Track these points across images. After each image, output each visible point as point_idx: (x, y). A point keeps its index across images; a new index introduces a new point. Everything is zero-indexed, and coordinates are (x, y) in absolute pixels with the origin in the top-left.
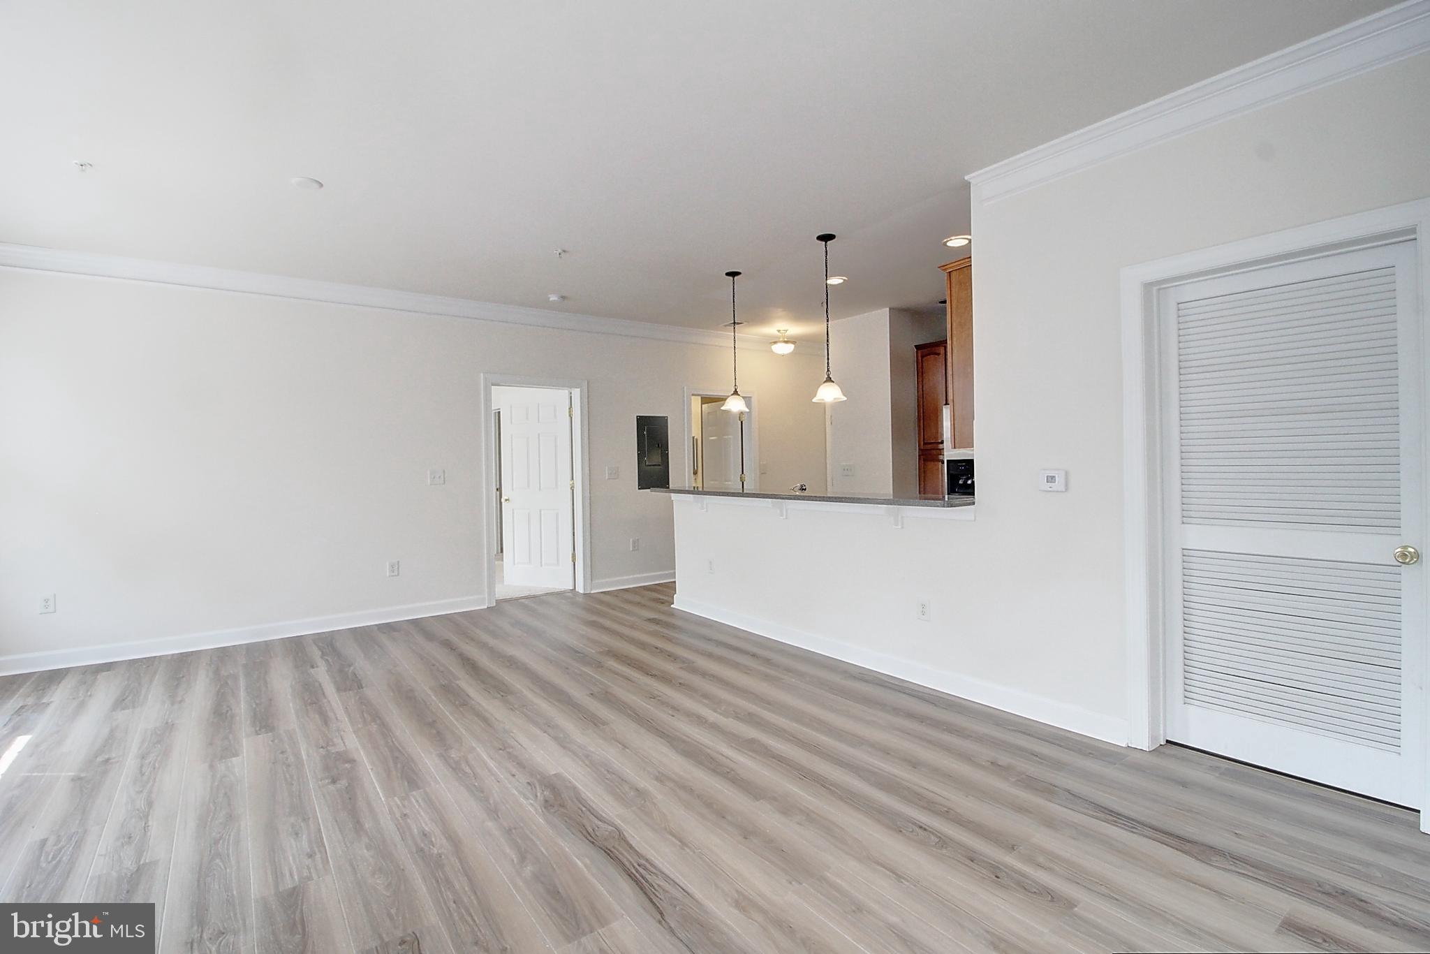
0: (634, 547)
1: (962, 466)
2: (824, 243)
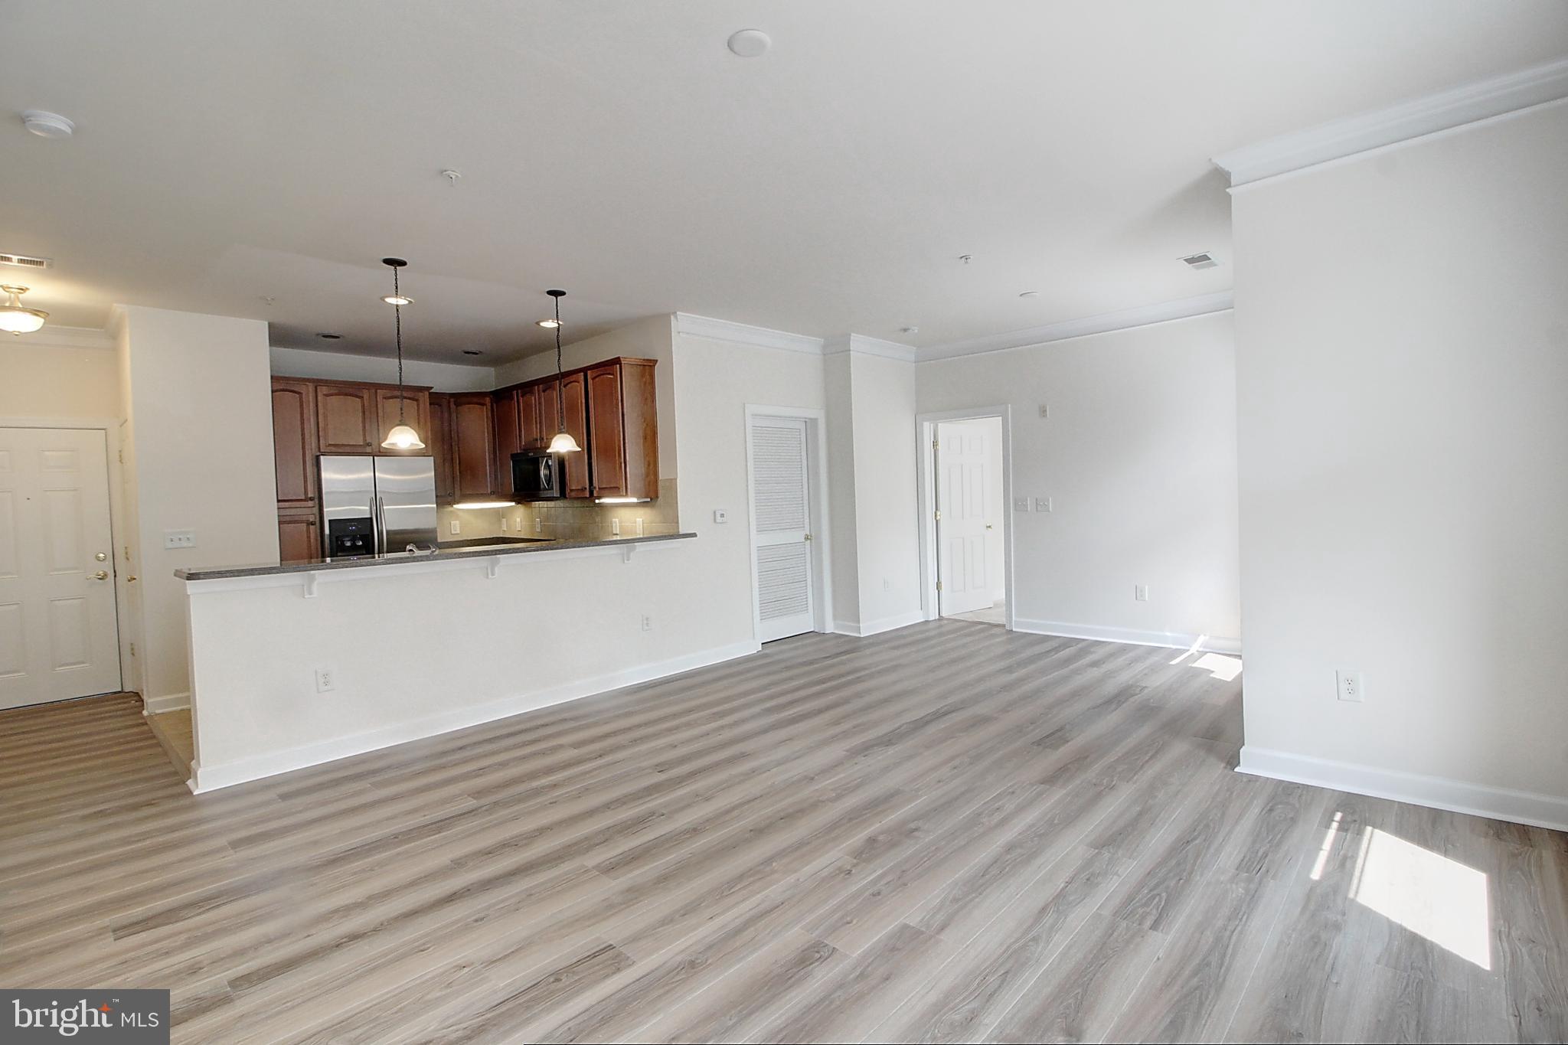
1: (352, 526)
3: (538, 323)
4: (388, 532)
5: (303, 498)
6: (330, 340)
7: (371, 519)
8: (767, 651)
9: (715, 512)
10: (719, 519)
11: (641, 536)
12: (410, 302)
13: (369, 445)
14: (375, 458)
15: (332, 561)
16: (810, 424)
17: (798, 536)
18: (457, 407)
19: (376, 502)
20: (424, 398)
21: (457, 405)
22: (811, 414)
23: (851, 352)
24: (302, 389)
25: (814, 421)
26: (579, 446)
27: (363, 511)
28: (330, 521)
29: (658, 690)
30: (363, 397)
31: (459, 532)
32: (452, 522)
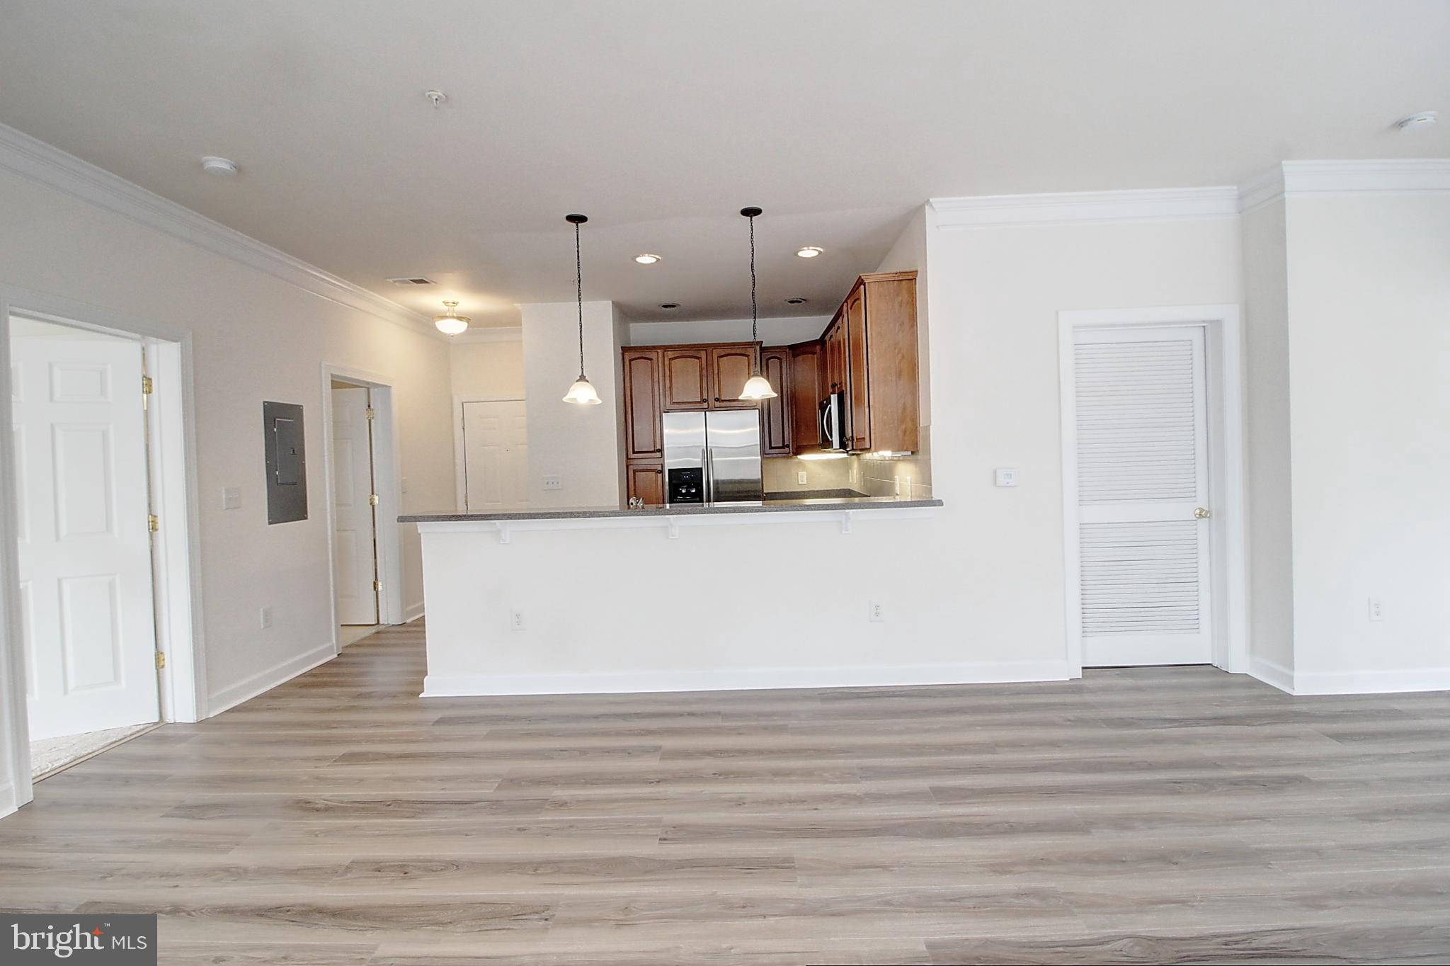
0: (266, 621)
1: (686, 475)
2: (749, 218)
3: (796, 254)
4: (716, 482)
5: (653, 450)
6: (669, 311)
7: (701, 469)
8: (1087, 683)
9: (995, 472)
10: (1001, 480)
11: (909, 500)
12: (658, 260)
13: (704, 401)
14: (707, 413)
15: (670, 507)
16: (1211, 330)
17: (1186, 510)
18: (794, 358)
19: (707, 454)
20: (754, 353)
21: (794, 356)
22: (1211, 313)
23: (1286, 195)
24: (653, 355)
25: (1217, 324)
26: (774, 390)
27: (695, 462)
28: (669, 470)
29: (864, 704)
30: (701, 358)
31: (805, 483)
32: (799, 473)
